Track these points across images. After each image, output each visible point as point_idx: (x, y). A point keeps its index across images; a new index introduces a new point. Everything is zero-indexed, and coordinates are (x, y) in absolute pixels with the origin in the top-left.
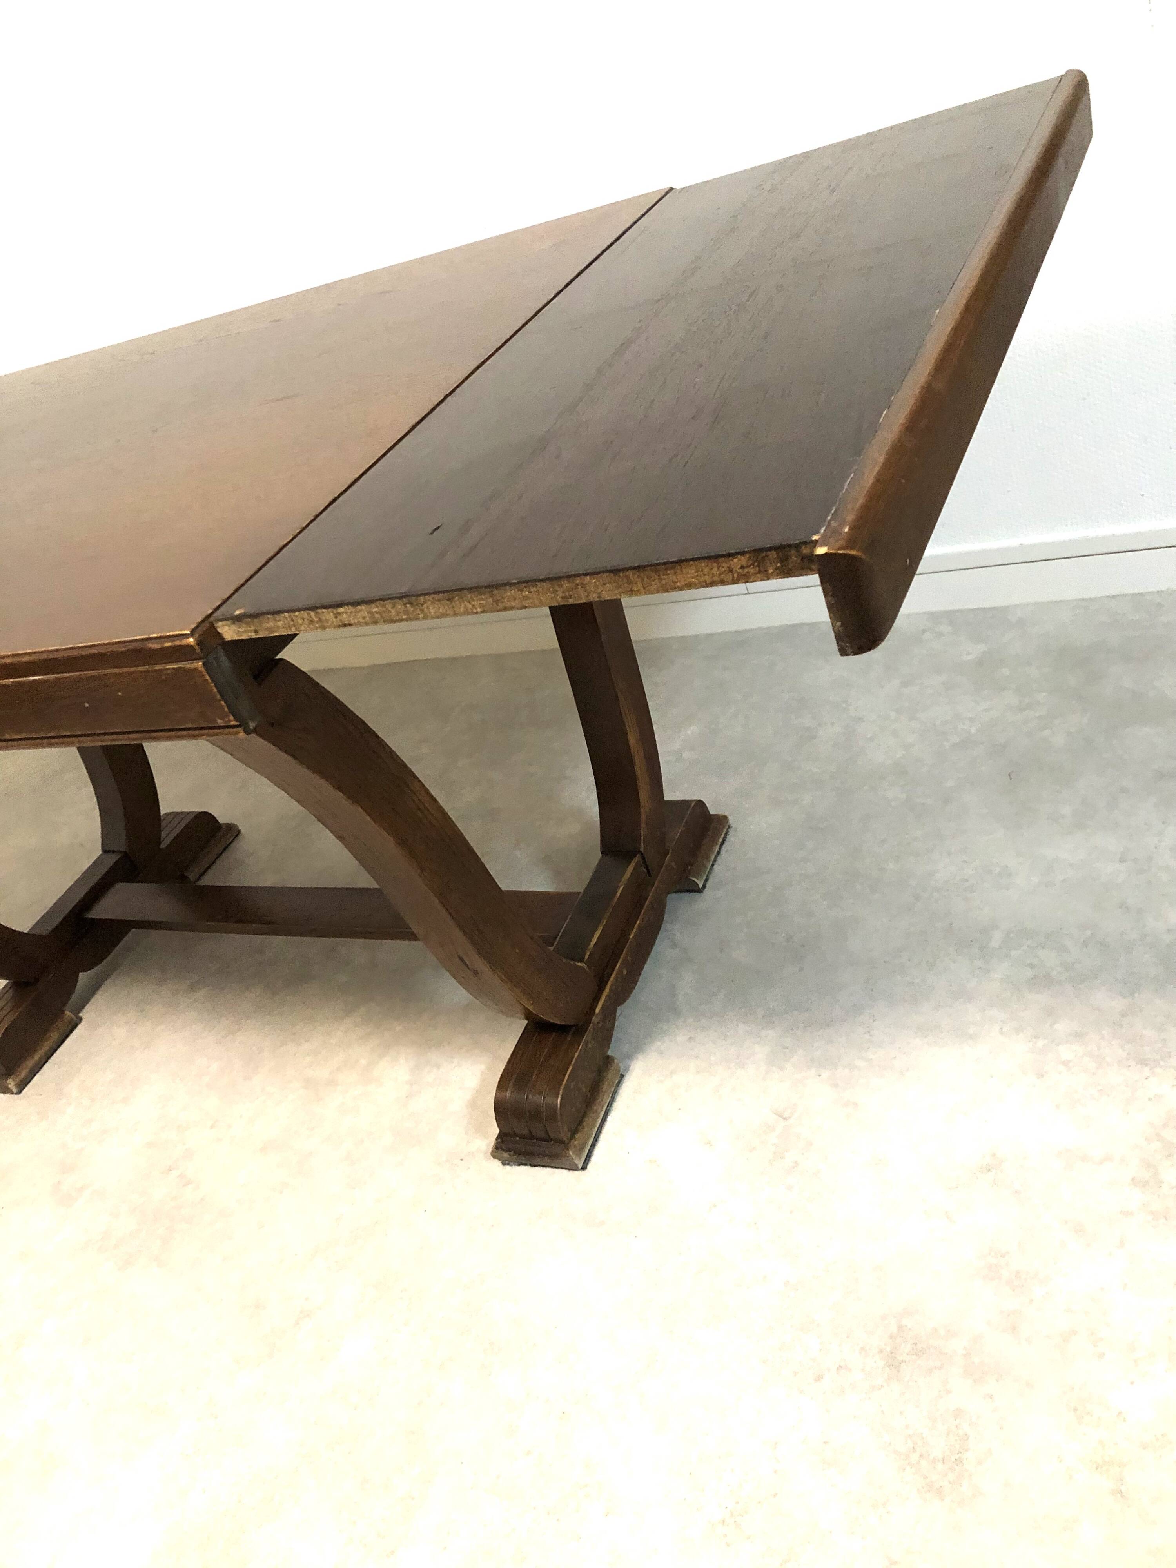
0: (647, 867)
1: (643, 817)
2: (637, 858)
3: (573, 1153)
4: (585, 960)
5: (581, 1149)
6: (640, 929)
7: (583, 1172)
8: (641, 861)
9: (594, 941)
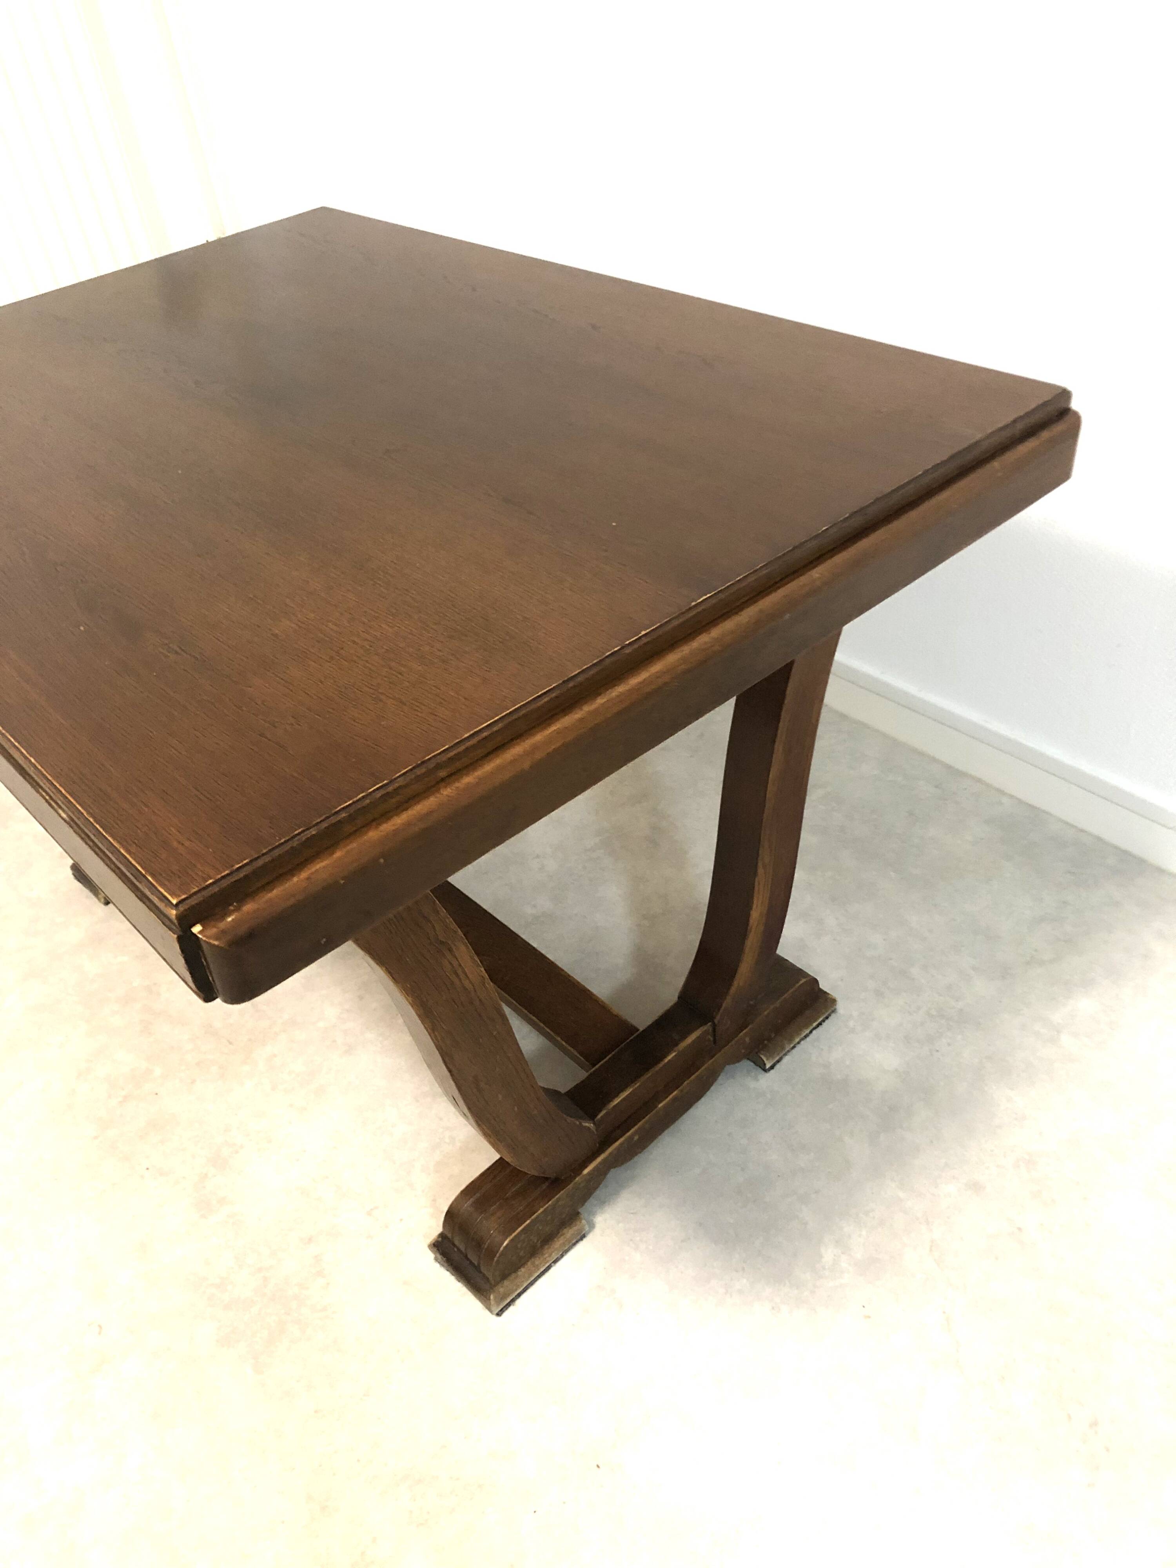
0: (714, 1036)
1: (733, 990)
2: (708, 1027)
3: (495, 1298)
4: (596, 1120)
5: (503, 1298)
6: (675, 1099)
7: (494, 1317)
8: (711, 1029)
9: (616, 1101)
